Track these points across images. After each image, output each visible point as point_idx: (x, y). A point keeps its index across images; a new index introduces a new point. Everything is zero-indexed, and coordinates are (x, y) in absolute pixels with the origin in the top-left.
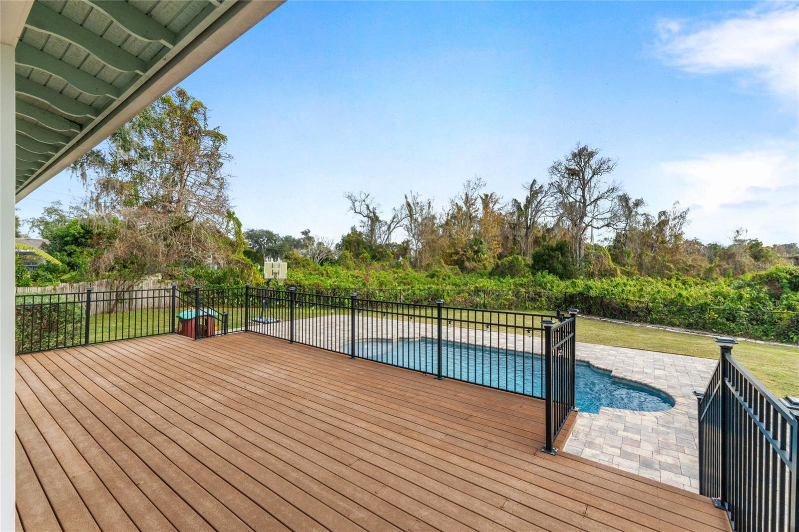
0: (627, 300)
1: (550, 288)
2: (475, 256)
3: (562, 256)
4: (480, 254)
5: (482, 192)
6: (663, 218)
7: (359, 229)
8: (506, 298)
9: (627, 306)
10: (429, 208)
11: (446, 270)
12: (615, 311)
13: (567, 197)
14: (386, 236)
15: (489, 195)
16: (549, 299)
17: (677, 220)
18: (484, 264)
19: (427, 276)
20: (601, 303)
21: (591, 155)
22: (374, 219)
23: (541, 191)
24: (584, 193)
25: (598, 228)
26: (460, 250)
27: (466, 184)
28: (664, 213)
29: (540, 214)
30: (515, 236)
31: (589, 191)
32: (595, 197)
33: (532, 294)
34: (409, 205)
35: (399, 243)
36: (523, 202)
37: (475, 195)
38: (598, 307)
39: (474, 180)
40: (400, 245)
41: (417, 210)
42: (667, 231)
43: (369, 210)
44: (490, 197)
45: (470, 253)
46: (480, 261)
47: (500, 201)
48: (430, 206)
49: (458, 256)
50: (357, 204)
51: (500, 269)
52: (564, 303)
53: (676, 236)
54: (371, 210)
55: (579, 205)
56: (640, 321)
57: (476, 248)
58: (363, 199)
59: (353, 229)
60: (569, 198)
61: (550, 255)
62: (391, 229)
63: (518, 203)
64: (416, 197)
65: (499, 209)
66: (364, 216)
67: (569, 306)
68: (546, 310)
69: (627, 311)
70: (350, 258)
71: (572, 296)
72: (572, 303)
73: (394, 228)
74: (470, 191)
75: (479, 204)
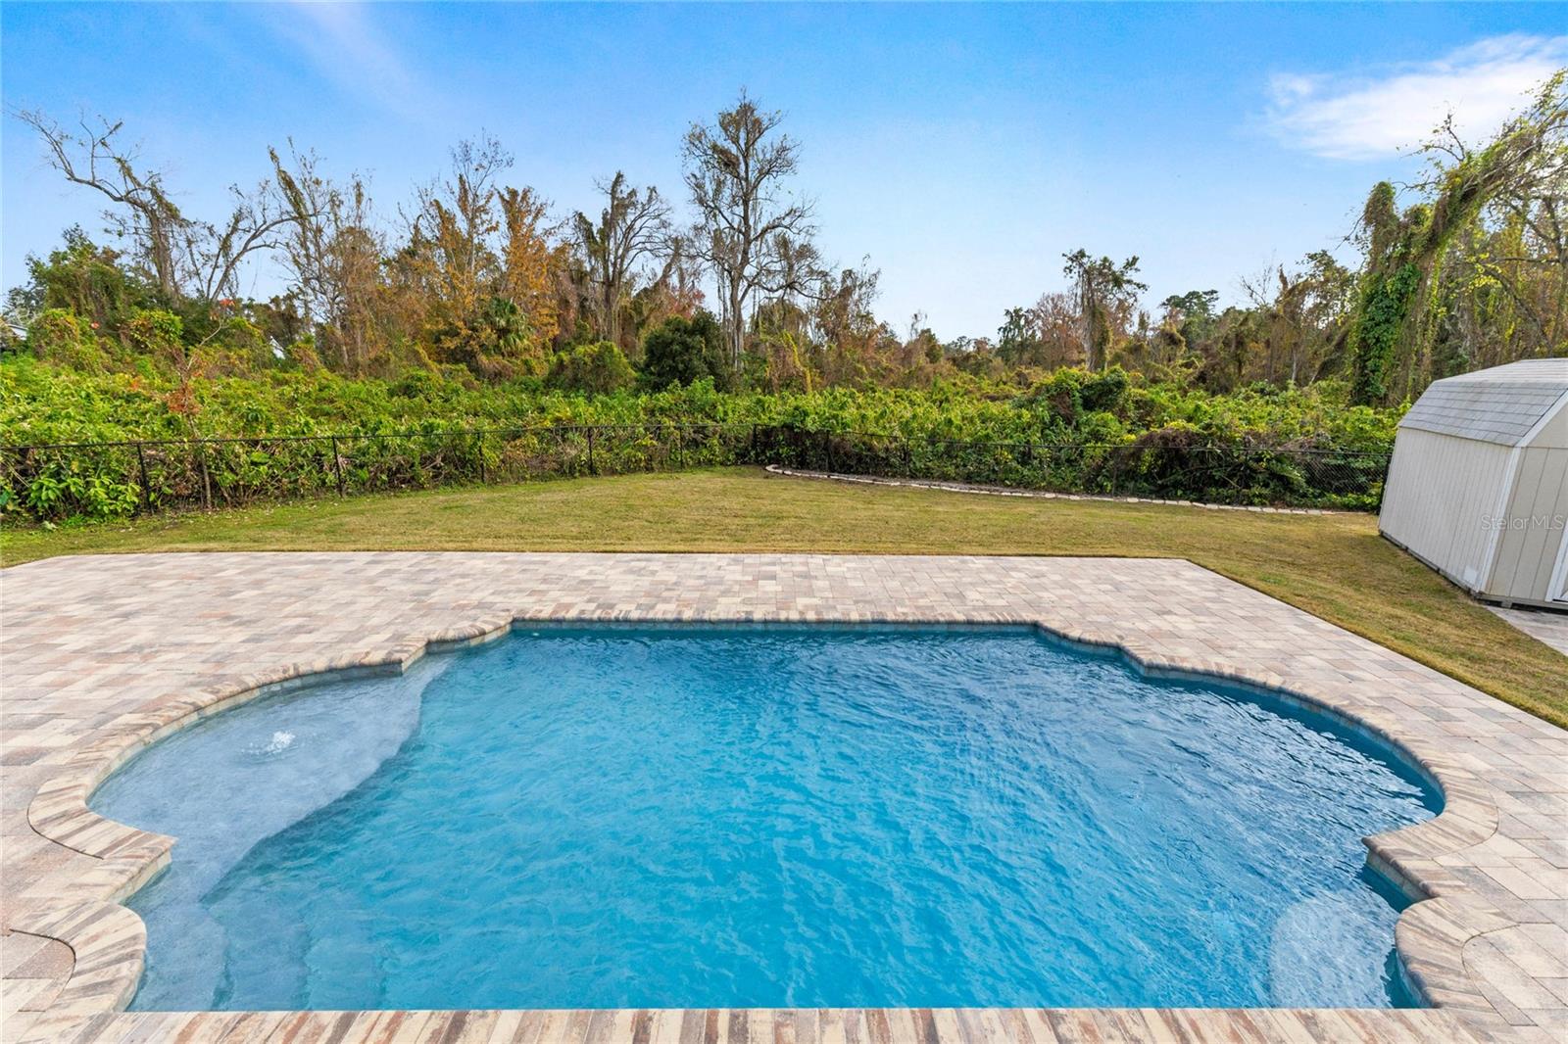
0: (871, 435)
1: (722, 415)
2: (502, 342)
3: (707, 345)
4: (511, 336)
5: (503, 181)
6: (849, 283)
7: (100, 241)
8: (639, 445)
9: (870, 448)
10: (359, 202)
11: (435, 373)
12: (850, 458)
13: (715, 216)
14: (219, 275)
15: (521, 194)
16: (724, 440)
17: (864, 289)
18: (526, 362)
19: (392, 393)
20: (826, 443)
21: (760, 125)
22: (161, 215)
23: (633, 203)
24: (746, 211)
25: (772, 291)
26: (461, 324)
27: (458, 151)
28: (849, 273)
29: (632, 253)
30: (584, 299)
31: (754, 211)
32: (763, 224)
33: (689, 432)
34: (289, 184)
35: (263, 298)
36: (597, 223)
37: (486, 187)
38: (819, 451)
39: (480, 144)
40: (267, 307)
41: (319, 205)
42: (853, 308)
43: (134, 180)
44: (523, 199)
45: (487, 334)
46: (512, 354)
47: (548, 211)
48: (359, 196)
49: (457, 340)
51: (569, 373)
52: (754, 447)
54: (142, 180)
55: (738, 237)
56: (894, 476)
57: (503, 323)
58: (96, 135)
59: (74, 237)
60: (720, 218)
61: (683, 344)
62: (235, 252)
63: (586, 222)
64: (309, 158)
65: (548, 232)
66: (116, 199)
67: (763, 452)
68: (722, 464)
69: (873, 459)
70: (84, 334)
71: (768, 432)
72: (769, 445)
73: (245, 250)
74: (472, 171)
75: (497, 213)
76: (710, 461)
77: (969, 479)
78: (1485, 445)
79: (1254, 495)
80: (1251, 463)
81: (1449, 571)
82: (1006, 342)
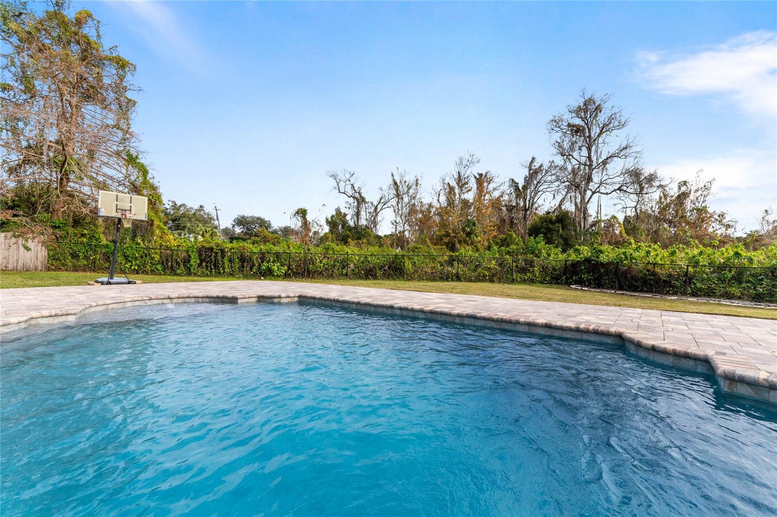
0: (654, 264)
1: (545, 255)
2: (468, 238)
3: (563, 228)
4: (473, 236)
5: (476, 170)
6: (683, 189)
7: (343, 211)
9: (654, 274)
10: (416, 186)
12: (636, 281)
13: (569, 159)
14: (372, 218)
15: (484, 174)
16: (544, 269)
17: (700, 193)
20: (616, 271)
21: (598, 109)
22: (360, 200)
23: (541, 170)
24: (589, 154)
25: (607, 194)
26: (451, 231)
27: (458, 162)
28: (685, 183)
29: (539, 194)
30: (513, 218)
31: (596, 152)
32: (604, 157)
33: (521, 264)
34: (395, 183)
36: (521, 182)
37: (468, 173)
38: (611, 276)
39: (467, 157)
41: (405, 190)
42: (688, 205)
43: (355, 190)
44: (485, 176)
45: (462, 235)
46: (472, 244)
47: (496, 180)
48: (417, 184)
49: (449, 238)
50: (342, 184)
52: (565, 274)
53: (698, 210)
54: (357, 190)
55: (585, 168)
56: (675, 294)
57: (469, 230)
58: (347, 178)
59: (338, 211)
60: (573, 161)
61: (548, 228)
62: (378, 210)
63: (515, 183)
64: (403, 174)
65: (495, 189)
66: (349, 197)
67: (571, 277)
68: (540, 282)
69: (654, 280)
70: (332, 240)
71: (575, 264)
72: (575, 273)
73: (381, 209)
74: (463, 168)
75: (473, 184)
76: (532, 280)
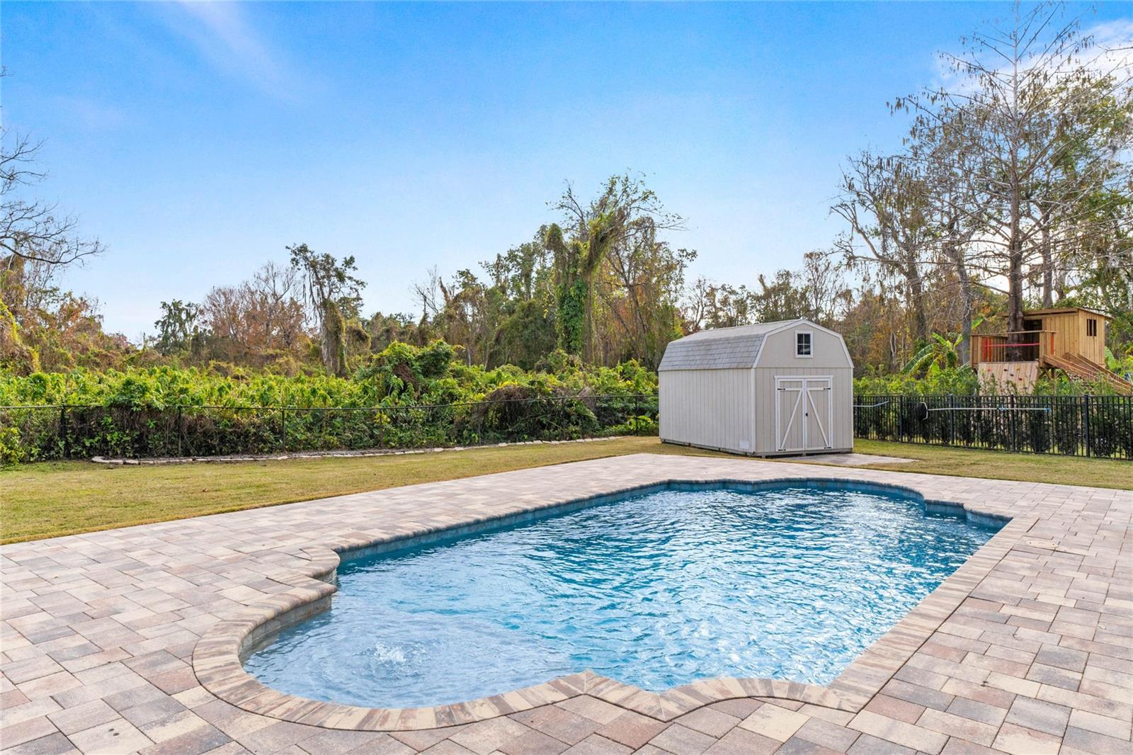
0: (238, 408)
12: (211, 438)
20: (177, 422)
38: (167, 434)
52: (62, 435)
67: (80, 441)
68: (22, 461)
71: (83, 415)
72: (87, 432)
76: (8, 458)
77: (351, 446)
78: (731, 371)
79: (572, 432)
80: (566, 408)
81: (727, 447)
82: (166, 338)
